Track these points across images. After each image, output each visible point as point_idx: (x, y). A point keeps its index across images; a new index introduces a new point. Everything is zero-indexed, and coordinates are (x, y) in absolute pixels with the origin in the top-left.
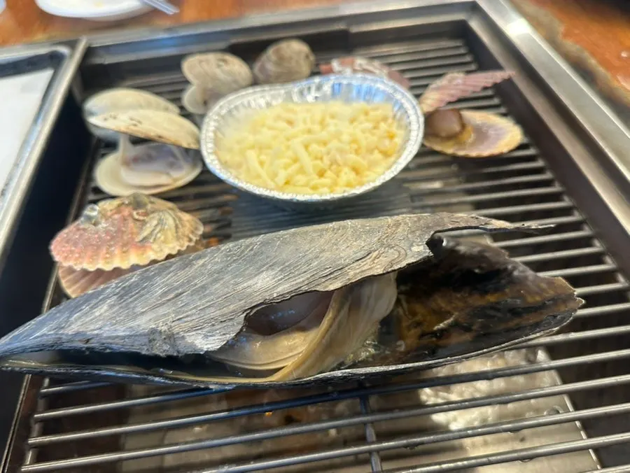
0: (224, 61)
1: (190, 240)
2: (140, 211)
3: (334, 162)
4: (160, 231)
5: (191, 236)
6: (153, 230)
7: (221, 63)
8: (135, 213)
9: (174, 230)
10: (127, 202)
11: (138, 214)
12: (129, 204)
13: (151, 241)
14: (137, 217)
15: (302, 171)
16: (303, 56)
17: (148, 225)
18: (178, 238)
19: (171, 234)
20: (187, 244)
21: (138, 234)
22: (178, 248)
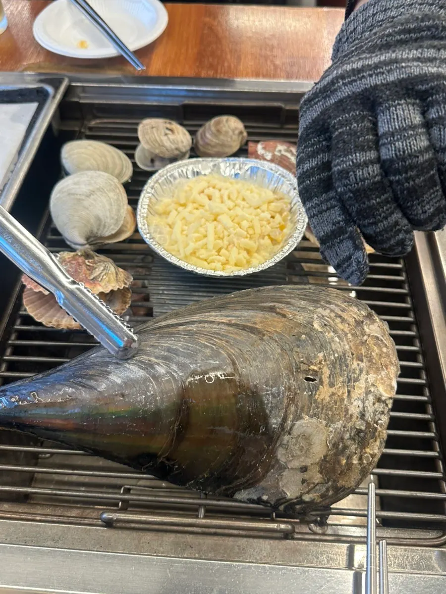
0: (171, 130)
1: (125, 284)
2: (90, 260)
3: (231, 243)
4: (105, 274)
5: (126, 281)
6: (101, 273)
7: (168, 132)
8: (86, 261)
9: (115, 274)
10: (79, 254)
11: (89, 262)
12: (82, 255)
13: (100, 279)
14: (88, 264)
15: (205, 246)
16: (237, 132)
17: (97, 270)
18: (117, 281)
19: (113, 277)
20: (123, 285)
21: (90, 275)
22: (118, 287)
